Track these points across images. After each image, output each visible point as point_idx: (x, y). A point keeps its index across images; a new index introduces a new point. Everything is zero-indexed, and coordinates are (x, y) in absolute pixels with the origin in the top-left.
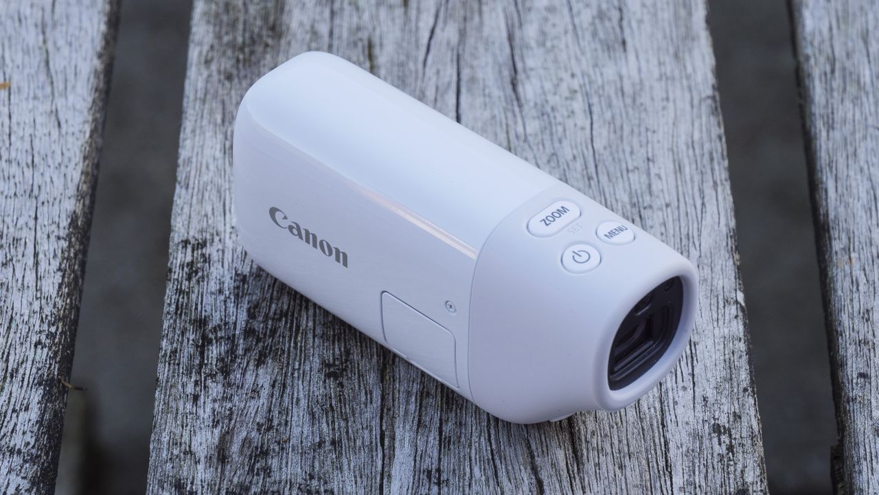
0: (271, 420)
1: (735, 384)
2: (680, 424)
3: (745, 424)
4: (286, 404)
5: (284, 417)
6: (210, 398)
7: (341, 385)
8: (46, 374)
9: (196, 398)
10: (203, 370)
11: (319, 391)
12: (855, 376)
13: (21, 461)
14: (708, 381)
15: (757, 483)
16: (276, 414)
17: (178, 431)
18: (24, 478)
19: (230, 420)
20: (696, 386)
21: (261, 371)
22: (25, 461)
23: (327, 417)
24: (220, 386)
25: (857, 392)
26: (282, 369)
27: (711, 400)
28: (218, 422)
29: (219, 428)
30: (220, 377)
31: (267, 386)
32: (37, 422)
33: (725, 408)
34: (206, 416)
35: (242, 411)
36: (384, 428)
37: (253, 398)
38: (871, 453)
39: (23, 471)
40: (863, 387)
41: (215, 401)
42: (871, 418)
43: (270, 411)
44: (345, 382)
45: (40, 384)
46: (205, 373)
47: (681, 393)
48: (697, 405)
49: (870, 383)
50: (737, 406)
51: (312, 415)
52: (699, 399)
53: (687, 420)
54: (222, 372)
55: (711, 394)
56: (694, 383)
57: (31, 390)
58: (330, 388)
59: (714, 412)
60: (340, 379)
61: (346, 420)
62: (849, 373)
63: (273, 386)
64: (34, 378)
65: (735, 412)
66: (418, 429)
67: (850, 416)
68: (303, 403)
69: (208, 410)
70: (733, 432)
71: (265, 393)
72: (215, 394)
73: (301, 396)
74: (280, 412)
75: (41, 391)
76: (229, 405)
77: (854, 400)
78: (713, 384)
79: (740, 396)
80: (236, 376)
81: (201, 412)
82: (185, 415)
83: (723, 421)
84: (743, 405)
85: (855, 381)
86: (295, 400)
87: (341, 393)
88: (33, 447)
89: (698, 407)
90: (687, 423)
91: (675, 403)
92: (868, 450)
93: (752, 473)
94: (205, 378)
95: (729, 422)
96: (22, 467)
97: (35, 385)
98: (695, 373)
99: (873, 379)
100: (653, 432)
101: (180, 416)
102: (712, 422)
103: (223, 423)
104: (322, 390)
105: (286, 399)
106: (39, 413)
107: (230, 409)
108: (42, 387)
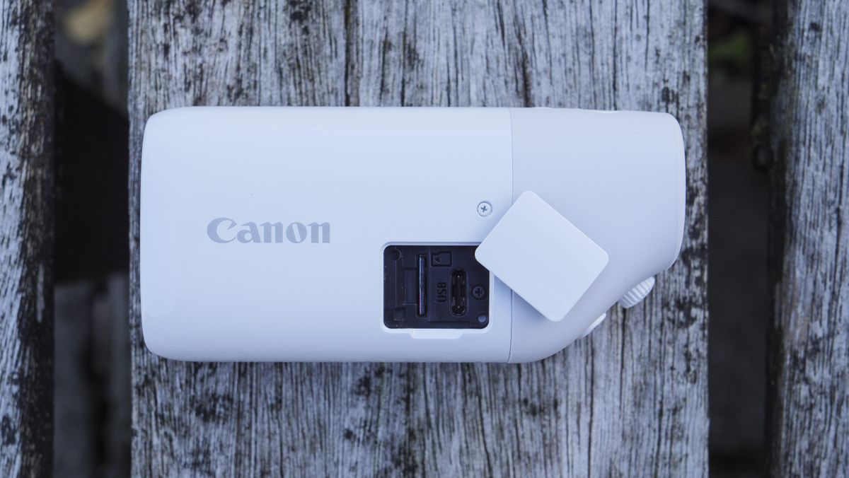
0: (239, 81)
1: (688, 31)
2: (631, 88)
3: (693, 88)
4: (254, 58)
5: (253, 78)
6: (181, 49)
7: (306, 31)
8: (19, 7)
9: (166, 49)
10: (171, 10)
11: (284, 39)
12: (807, 26)
13: (8, 132)
14: (662, 26)
15: (698, 169)
16: (244, 71)
17: (152, 95)
18: (13, 153)
19: (202, 80)
20: (650, 34)
21: (228, 11)
22: (12, 132)
23: (294, 76)
24: (189, 32)
25: (805, 49)
26: (248, 8)
27: (663, 54)
28: (190, 84)
29: (191, 91)
30: (188, 19)
31: (235, 33)
32: (18, 77)
33: (676, 64)
34: (178, 75)
35: (212, 69)
36: (349, 92)
37: (221, 50)
38: (810, 136)
39: (11, 144)
40: (813, 44)
41: (185, 53)
42: (816, 87)
43: (238, 69)
44: (311, 28)
45: (14, 23)
46: (173, 14)
47: (635, 43)
48: (649, 61)
49: (820, 38)
50: (687, 62)
51: (280, 71)
52: (652, 54)
53: (637, 82)
54: (190, 13)
55: (663, 44)
56: (648, 29)
57: (7, 31)
58: (296, 35)
59: (665, 69)
60: (305, 23)
61: (312, 80)
62: (802, 20)
63: (240, 33)
64: (9, 15)
65: (685, 72)
66: (381, 94)
67: (795, 79)
68: (271, 54)
69: (180, 67)
70: (681, 99)
71: (232, 42)
72: (184, 44)
73: (269, 46)
74: (248, 70)
75: (17, 33)
76: (199, 61)
77: (802, 59)
78: (666, 33)
79: (692, 49)
80: (203, 17)
81: (172, 68)
82: (158, 72)
83: (673, 85)
84: (694, 61)
85: (806, 34)
86: (262, 51)
87: (307, 43)
88: (17, 111)
89: (650, 62)
90: (638, 88)
91: (629, 58)
92: (808, 132)
93: (694, 156)
94: (174, 20)
95: (678, 86)
96: (9, 139)
97: (11, 25)
98: (651, 15)
99: (824, 33)
100: (604, 98)
101: (153, 75)
102: (662, 86)
103: (195, 84)
104: (288, 37)
105: (254, 51)
106: (18, 64)
107: (201, 66)
108: (17, 27)
